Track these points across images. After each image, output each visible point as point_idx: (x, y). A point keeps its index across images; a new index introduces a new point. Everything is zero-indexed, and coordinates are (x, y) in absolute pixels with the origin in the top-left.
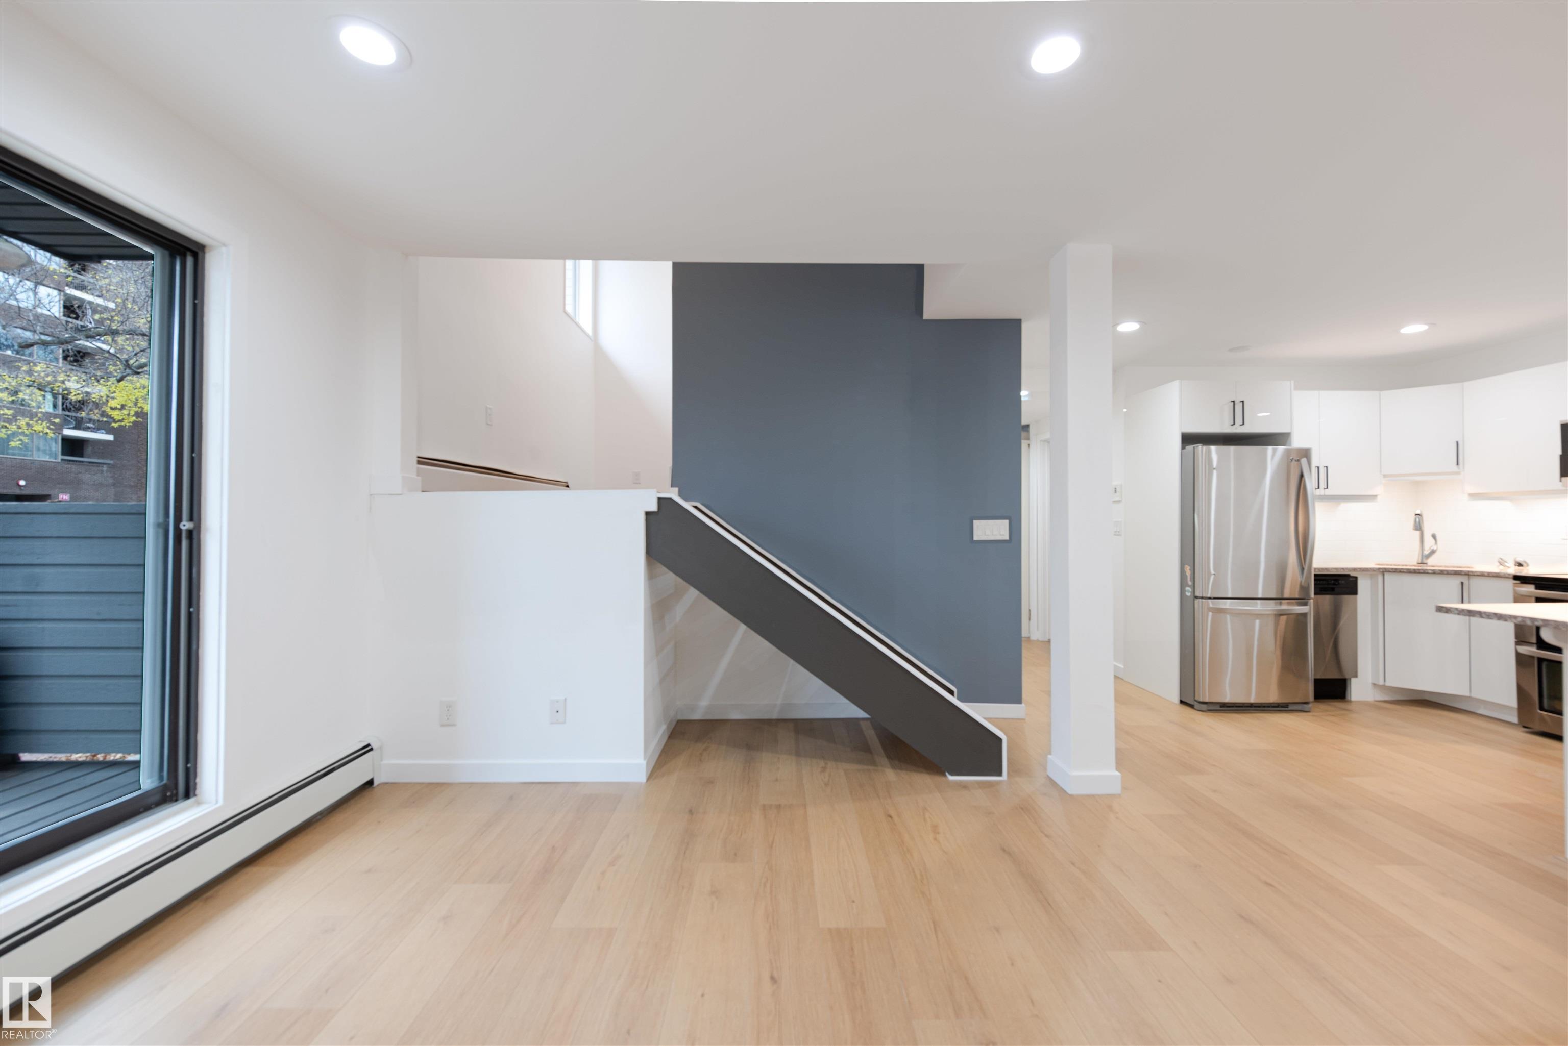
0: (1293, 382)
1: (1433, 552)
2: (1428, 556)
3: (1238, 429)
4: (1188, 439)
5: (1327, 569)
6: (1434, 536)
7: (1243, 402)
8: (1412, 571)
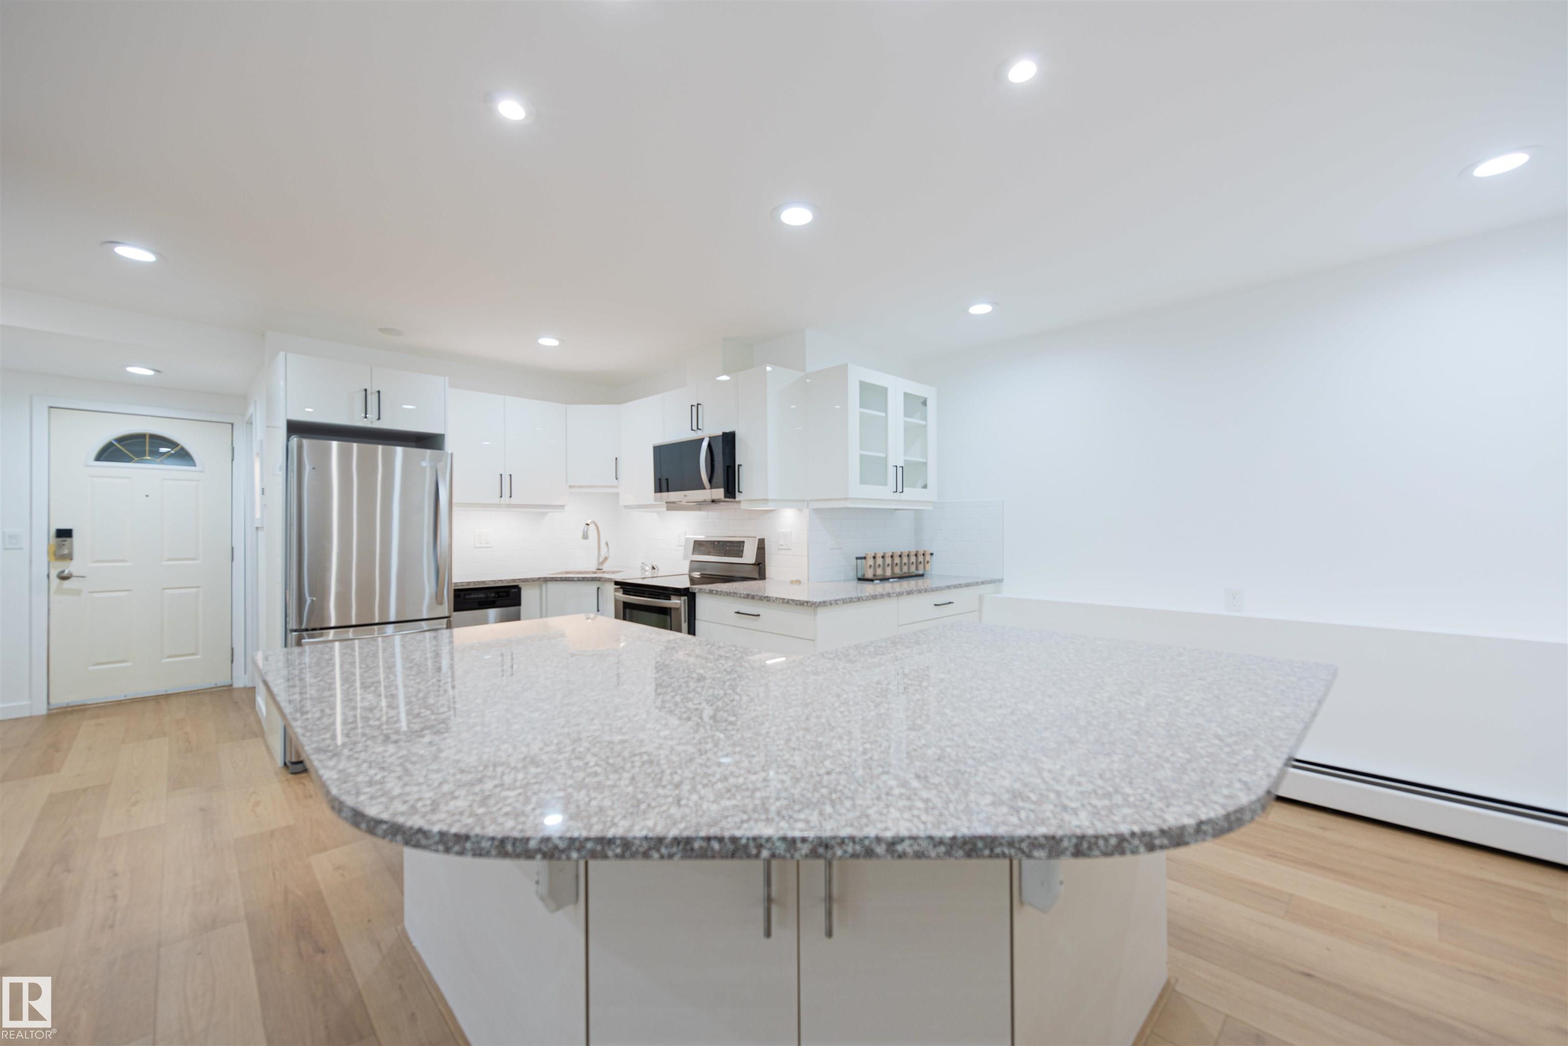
0: (447, 379)
1: (606, 559)
2: (602, 563)
3: (371, 423)
4: (296, 428)
5: (483, 582)
6: (607, 544)
7: (379, 392)
8: (563, 579)
